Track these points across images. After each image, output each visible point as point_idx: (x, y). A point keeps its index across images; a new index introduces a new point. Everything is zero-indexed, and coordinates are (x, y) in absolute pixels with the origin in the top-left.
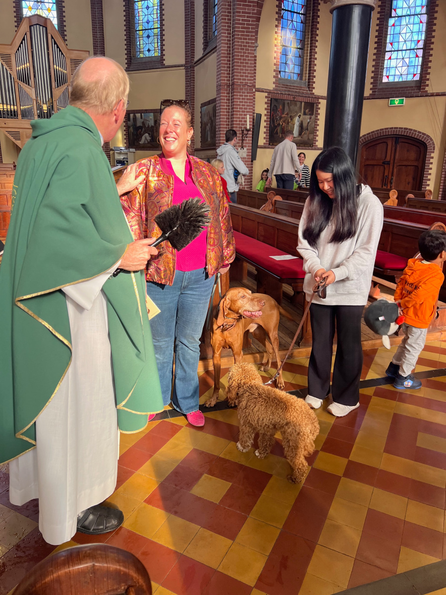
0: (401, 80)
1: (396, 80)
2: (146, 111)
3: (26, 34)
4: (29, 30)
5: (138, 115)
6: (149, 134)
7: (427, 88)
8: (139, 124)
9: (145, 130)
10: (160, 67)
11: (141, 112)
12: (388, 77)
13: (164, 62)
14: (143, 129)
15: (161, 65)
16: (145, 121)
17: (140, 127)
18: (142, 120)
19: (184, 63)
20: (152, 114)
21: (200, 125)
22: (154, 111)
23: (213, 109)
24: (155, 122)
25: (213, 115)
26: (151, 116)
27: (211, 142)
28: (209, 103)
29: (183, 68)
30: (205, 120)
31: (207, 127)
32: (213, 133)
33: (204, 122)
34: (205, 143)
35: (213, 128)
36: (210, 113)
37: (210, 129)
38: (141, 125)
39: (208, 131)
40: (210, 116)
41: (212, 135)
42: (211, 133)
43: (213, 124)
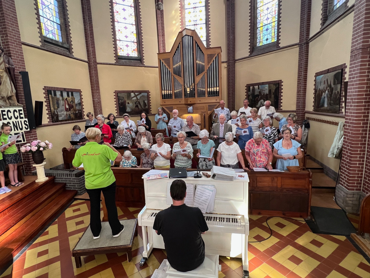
2: (263, 83)
3: (179, 44)
4: (181, 41)
5: (256, 87)
6: (264, 100)
8: (257, 93)
11: (258, 84)
13: (280, 45)
14: (260, 97)
15: (277, 48)
16: (261, 91)
17: (258, 96)
18: (259, 90)
19: (298, 42)
20: (267, 85)
21: (314, 91)
22: (269, 83)
23: (336, 76)
24: (270, 91)
25: (334, 84)
26: (267, 87)
27: (328, 108)
28: (328, 71)
29: (297, 46)
30: (321, 87)
31: (324, 94)
32: (332, 100)
33: (318, 89)
34: (319, 107)
35: (332, 95)
36: (328, 80)
37: (329, 96)
38: (258, 94)
39: (324, 97)
40: (329, 83)
41: (332, 102)
42: (331, 101)
43: (334, 92)
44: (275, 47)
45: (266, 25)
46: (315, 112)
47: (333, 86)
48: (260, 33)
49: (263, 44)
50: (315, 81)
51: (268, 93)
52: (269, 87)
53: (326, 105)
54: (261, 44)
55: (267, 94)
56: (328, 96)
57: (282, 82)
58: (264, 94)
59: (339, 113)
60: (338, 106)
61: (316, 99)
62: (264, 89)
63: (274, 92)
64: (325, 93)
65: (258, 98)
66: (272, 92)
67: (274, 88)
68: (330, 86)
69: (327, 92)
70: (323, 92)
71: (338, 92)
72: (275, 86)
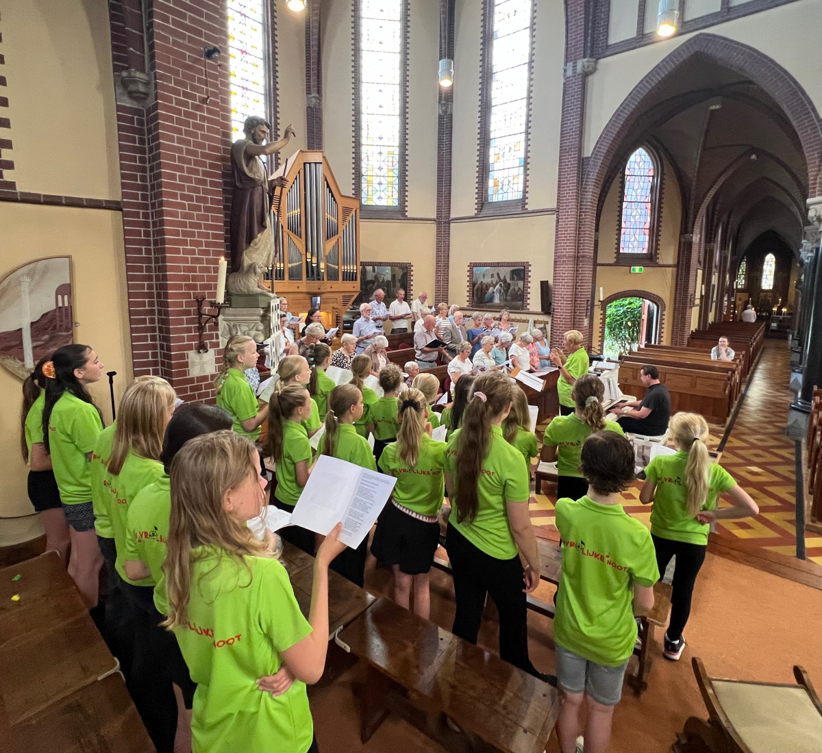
0: (633, 252)
1: (630, 252)
2: (380, 264)
3: (299, 172)
4: (303, 168)
5: (369, 268)
6: (383, 290)
7: (658, 261)
8: (370, 277)
9: (378, 285)
10: (402, 218)
11: (373, 264)
12: (623, 248)
13: (406, 214)
14: (376, 284)
15: (403, 216)
16: (378, 275)
17: (372, 282)
18: (374, 274)
19: (434, 216)
20: (390, 268)
21: (468, 284)
22: (392, 265)
23: (513, 272)
24: (394, 276)
25: (512, 279)
26: (388, 270)
27: (502, 304)
28: (498, 265)
29: (433, 222)
30: (487, 280)
31: (491, 288)
32: (509, 296)
33: (479, 282)
34: (481, 303)
35: (509, 291)
36: (500, 275)
37: (502, 291)
38: (374, 279)
39: (493, 292)
40: (502, 278)
41: (508, 298)
42: (506, 296)
43: (512, 287)
44: (399, 213)
45: (377, 176)
46: (471, 308)
47: (508, 281)
48: (369, 184)
49: (374, 204)
50: (471, 271)
51: (390, 279)
52: (392, 270)
53: (497, 301)
54: (370, 203)
55: (388, 282)
56: (500, 292)
57: (412, 266)
58: (383, 280)
59: (523, 309)
60: (520, 303)
61: (475, 293)
62: (383, 273)
63: (400, 278)
64: (494, 288)
65: (373, 285)
66: (397, 279)
67: (399, 273)
68: (505, 281)
69: (498, 286)
70: (490, 286)
71: (519, 289)
72: (401, 270)
